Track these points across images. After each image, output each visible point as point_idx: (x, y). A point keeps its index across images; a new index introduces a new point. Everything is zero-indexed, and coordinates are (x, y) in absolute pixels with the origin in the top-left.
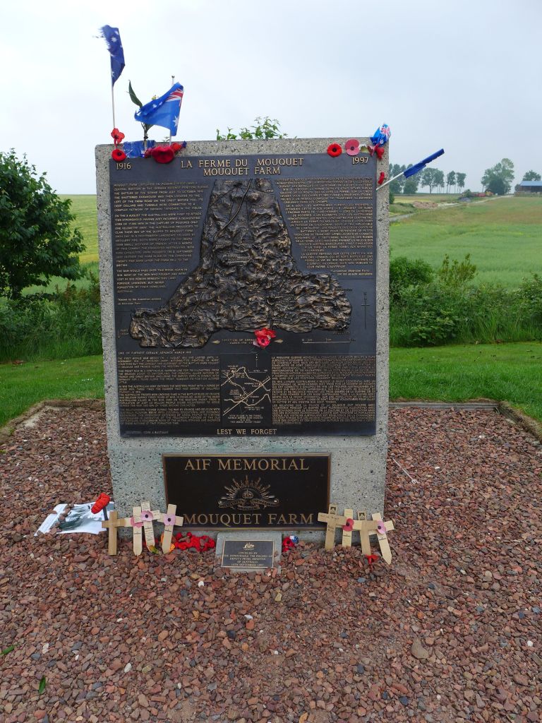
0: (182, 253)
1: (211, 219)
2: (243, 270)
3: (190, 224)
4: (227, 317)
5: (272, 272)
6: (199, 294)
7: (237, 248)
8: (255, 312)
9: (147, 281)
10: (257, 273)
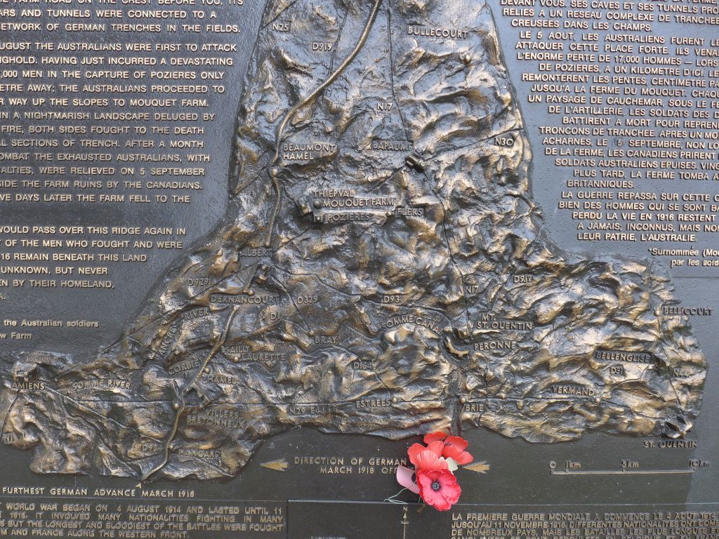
0: (168, 176)
1: (267, 64)
2: (374, 241)
3: (198, 81)
4: (314, 388)
5: (469, 248)
6: (225, 312)
7: (354, 164)
8: (406, 376)
9: (51, 264)
10: (419, 250)
